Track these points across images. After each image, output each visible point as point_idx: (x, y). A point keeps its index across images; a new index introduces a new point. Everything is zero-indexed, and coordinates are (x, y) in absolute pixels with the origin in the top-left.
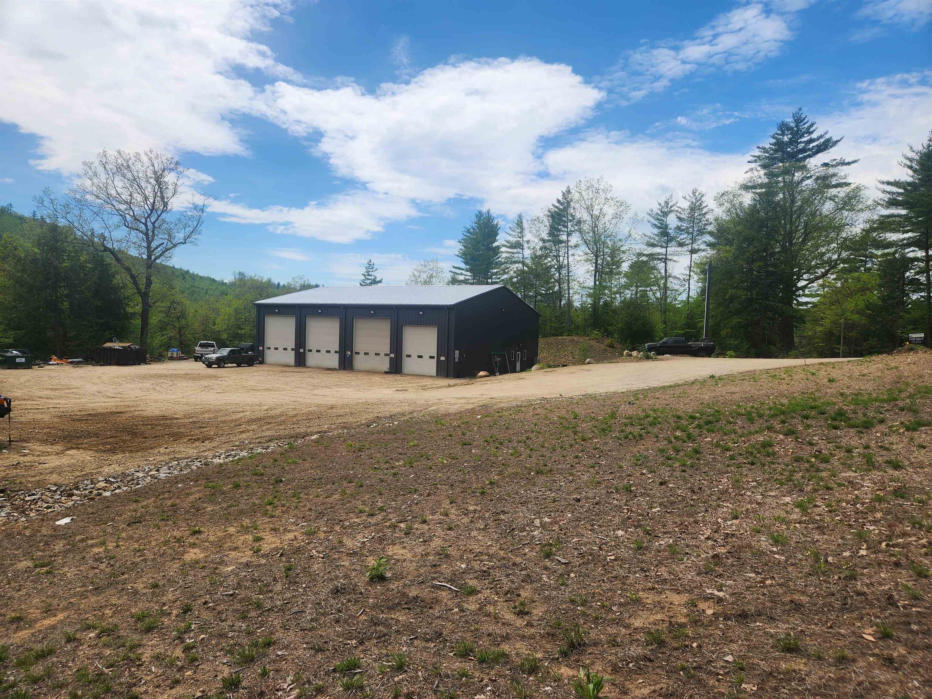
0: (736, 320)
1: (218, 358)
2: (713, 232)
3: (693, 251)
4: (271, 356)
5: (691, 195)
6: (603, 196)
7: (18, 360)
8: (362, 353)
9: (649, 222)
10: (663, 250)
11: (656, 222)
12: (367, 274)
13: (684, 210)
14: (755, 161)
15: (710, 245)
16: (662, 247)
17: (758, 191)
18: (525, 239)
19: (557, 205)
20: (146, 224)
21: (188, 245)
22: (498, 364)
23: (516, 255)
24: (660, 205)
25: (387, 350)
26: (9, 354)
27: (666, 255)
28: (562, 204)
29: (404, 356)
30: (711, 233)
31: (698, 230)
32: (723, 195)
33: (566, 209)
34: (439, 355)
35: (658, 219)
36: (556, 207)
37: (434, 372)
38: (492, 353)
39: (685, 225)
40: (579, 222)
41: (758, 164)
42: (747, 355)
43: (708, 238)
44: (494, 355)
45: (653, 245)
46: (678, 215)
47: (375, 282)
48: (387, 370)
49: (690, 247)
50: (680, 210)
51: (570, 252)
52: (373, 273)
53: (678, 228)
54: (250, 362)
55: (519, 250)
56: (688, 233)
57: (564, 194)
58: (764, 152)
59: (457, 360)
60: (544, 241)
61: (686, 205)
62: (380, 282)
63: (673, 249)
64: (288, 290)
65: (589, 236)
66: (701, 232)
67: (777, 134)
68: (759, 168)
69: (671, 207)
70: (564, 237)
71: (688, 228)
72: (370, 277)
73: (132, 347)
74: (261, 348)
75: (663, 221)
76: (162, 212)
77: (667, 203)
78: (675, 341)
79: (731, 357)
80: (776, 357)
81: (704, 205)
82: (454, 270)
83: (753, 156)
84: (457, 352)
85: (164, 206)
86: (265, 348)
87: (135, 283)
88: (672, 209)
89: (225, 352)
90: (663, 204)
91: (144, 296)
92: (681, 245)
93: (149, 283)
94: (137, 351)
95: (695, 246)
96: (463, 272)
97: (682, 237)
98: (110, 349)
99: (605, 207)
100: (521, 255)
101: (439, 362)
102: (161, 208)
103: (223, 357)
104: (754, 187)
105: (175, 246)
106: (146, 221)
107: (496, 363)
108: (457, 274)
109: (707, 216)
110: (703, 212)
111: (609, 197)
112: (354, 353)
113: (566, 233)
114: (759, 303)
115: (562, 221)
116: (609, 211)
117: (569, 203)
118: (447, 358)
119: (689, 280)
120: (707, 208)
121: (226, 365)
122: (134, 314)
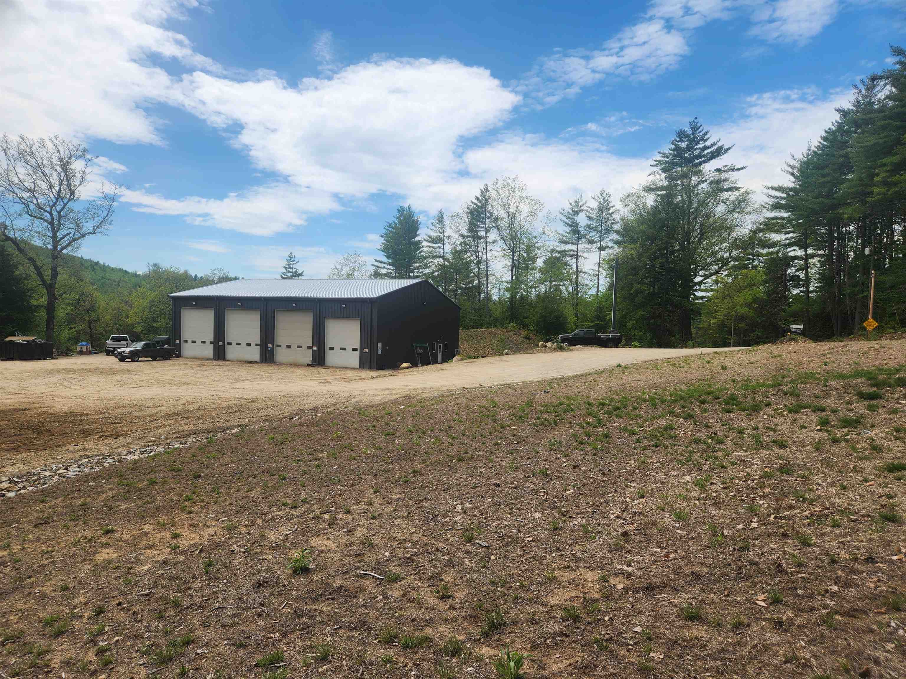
0: (640, 313)
1: (131, 352)
2: (619, 231)
3: (601, 249)
4: (188, 349)
5: (600, 195)
6: (519, 194)
8: (284, 346)
9: (561, 220)
10: (574, 247)
11: (567, 221)
12: (288, 267)
13: (592, 209)
14: (657, 165)
15: (617, 243)
16: (572, 244)
17: (660, 193)
18: (446, 234)
19: (476, 202)
20: (51, 213)
21: (97, 235)
22: (421, 356)
23: (437, 250)
24: (571, 204)
25: (310, 343)
27: (577, 252)
28: (480, 201)
29: (327, 348)
30: (617, 232)
31: (606, 229)
32: (628, 196)
33: (484, 206)
34: (362, 347)
35: (569, 218)
36: (475, 204)
37: (357, 364)
38: (414, 345)
39: (594, 223)
40: (497, 219)
41: (660, 168)
42: (650, 345)
43: (615, 236)
44: (416, 347)
45: (565, 243)
46: (588, 214)
47: (296, 275)
48: (310, 363)
49: (598, 245)
50: (589, 209)
51: (489, 248)
52: (294, 266)
53: (588, 226)
54: (166, 356)
55: (439, 245)
56: (597, 231)
57: (482, 192)
58: (665, 157)
59: (380, 352)
60: (463, 236)
61: (594, 205)
62: (301, 275)
63: (583, 246)
64: (205, 282)
65: (506, 233)
66: (609, 231)
67: (676, 141)
68: (660, 172)
69: (581, 206)
70: (483, 234)
71: (596, 227)
72: (291, 270)
73: (37, 341)
74: (177, 341)
75: (574, 219)
76: (69, 200)
77: (577, 202)
78: (585, 333)
79: (636, 347)
81: (611, 205)
82: (376, 264)
83: (655, 161)
84: (380, 344)
85: (71, 195)
86: (182, 342)
87: (40, 274)
88: (582, 208)
89: (139, 345)
90: (573, 204)
91: (50, 288)
92: (591, 242)
93: (55, 274)
94: (42, 345)
95: (603, 244)
96: (385, 266)
97: (591, 235)
98: (13, 343)
99: (520, 205)
100: (441, 250)
101: (362, 354)
102: (68, 196)
103: (137, 350)
104: (656, 189)
105: (83, 236)
106: (51, 210)
107: (418, 354)
108: (379, 267)
109: (614, 216)
110: (610, 212)
111: (524, 196)
112: (275, 346)
113: (484, 230)
114: (660, 298)
115: (480, 217)
116: (525, 209)
117: (487, 201)
118: (370, 351)
119: (598, 275)
120: (614, 208)
121: (140, 359)
122: (38, 307)
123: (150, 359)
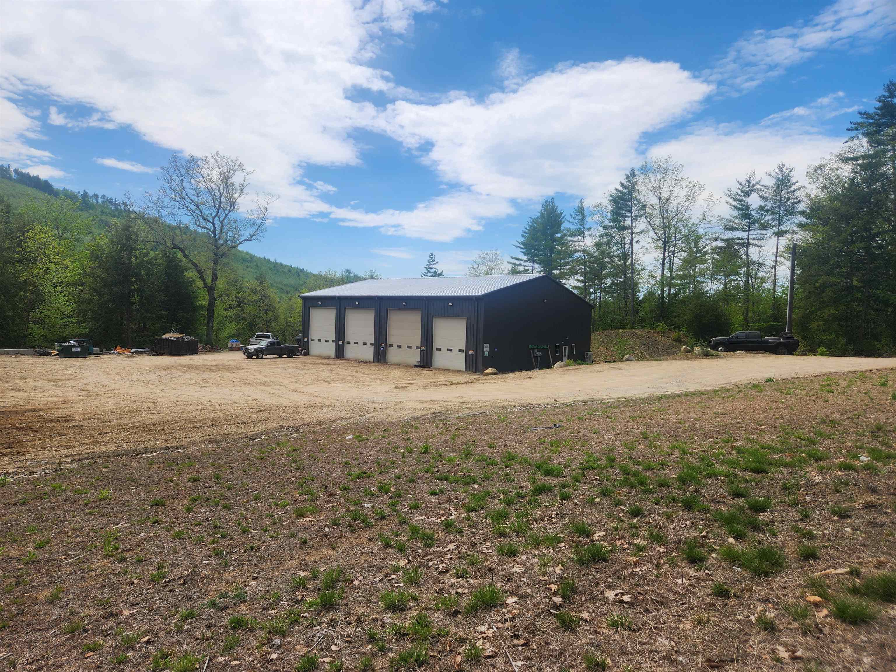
0: (830, 311)
1: (256, 350)
2: (805, 211)
3: (780, 234)
4: (315, 348)
5: (777, 171)
6: (674, 177)
7: (74, 350)
8: (395, 346)
9: (727, 203)
10: (744, 235)
11: (736, 203)
12: (428, 268)
13: (768, 188)
14: (857, 129)
15: (800, 226)
16: (743, 231)
17: (860, 162)
18: (586, 226)
19: (620, 188)
20: (213, 224)
21: (253, 242)
22: (539, 359)
23: (577, 244)
24: (740, 184)
25: (418, 343)
26: (67, 344)
27: (748, 239)
28: (625, 188)
29: (434, 349)
30: (803, 213)
31: (786, 211)
32: (816, 169)
33: (630, 193)
34: (468, 348)
35: (738, 200)
36: (620, 191)
37: (462, 366)
38: (531, 347)
39: (770, 205)
40: (644, 206)
41: (861, 131)
42: (843, 353)
43: (801, 219)
44: (533, 349)
45: (733, 229)
46: (761, 193)
47: (435, 274)
48: (416, 364)
49: (776, 229)
50: (763, 188)
51: (635, 240)
52: (435, 266)
53: (761, 208)
54: (291, 353)
55: (580, 238)
56: (773, 213)
57: (628, 177)
58: (867, 118)
59: (486, 354)
60: (605, 227)
61: (770, 182)
62: (440, 275)
63: (756, 232)
64: (332, 282)
65: (657, 221)
66: (790, 212)
67: (884, 96)
68: (861, 136)
69: (754, 185)
70: (628, 223)
71: (773, 208)
72: (431, 270)
73: (185, 338)
74: (306, 340)
75: (744, 201)
76: (230, 211)
77: (749, 182)
78: (747, 336)
79: (823, 355)
80: (880, 355)
81: (793, 180)
82: (513, 261)
83: (854, 124)
84: (487, 346)
85: (231, 206)
86: (310, 340)
87: (203, 278)
88: (755, 187)
89: (264, 343)
90: (743, 183)
91: (211, 289)
92: (764, 226)
93: (215, 277)
94: (189, 342)
95: (783, 228)
96: (522, 262)
97: (767, 218)
98: (166, 340)
99: (675, 189)
100: (582, 244)
101: (467, 355)
102: (229, 208)
103: (262, 348)
104: (856, 159)
105: (241, 243)
106: (214, 220)
107: (536, 358)
108: (518, 265)
109: (797, 194)
110: (792, 189)
111: (680, 179)
112: (388, 345)
113: (630, 219)
114: (862, 292)
115: (627, 205)
116: (681, 193)
117: (633, 185)
118: (476, 352)
119: (775, 266)
120: (797, 185)
121: (264, 357)
122: (202, 307)
123: (277, 356)
